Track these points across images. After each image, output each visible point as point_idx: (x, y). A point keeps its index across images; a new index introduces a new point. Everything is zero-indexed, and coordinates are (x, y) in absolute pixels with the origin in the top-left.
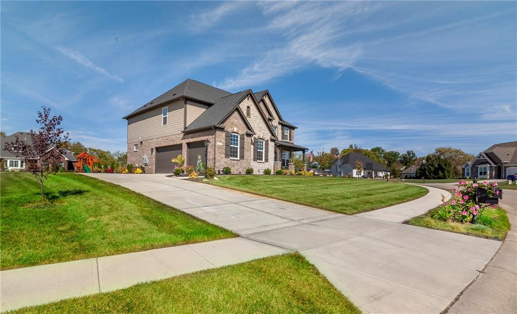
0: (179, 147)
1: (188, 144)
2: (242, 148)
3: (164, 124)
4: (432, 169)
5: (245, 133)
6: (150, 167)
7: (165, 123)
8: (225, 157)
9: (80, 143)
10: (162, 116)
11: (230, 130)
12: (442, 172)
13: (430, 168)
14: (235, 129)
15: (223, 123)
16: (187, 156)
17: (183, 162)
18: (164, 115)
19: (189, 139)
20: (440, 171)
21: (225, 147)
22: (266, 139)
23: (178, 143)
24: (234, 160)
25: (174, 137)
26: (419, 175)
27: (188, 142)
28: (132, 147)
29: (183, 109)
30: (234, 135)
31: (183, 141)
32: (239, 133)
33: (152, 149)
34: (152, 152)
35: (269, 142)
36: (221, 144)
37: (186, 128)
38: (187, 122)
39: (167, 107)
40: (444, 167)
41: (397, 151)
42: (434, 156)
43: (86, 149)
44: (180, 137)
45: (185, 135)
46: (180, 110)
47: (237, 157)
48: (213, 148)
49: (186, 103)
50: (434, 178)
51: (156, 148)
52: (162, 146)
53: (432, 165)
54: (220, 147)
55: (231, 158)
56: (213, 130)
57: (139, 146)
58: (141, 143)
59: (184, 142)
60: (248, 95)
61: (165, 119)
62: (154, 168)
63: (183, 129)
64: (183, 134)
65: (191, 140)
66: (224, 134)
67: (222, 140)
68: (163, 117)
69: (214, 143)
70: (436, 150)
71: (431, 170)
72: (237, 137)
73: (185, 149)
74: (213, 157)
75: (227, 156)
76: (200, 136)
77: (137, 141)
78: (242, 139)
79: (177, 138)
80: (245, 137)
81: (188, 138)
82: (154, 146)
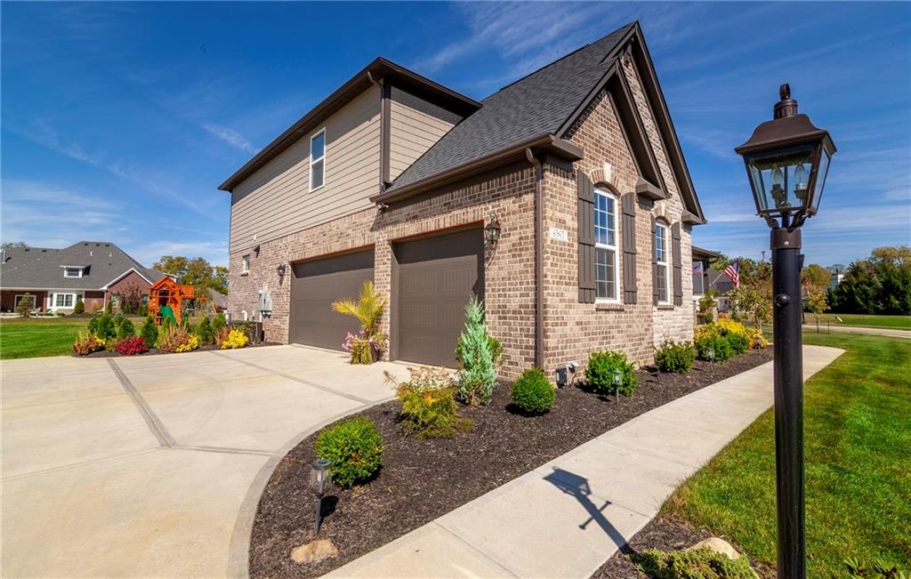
0: (362, 258)
1: (398, 246)
2: (628, 255)
3: (314, 186)
4: (870, 291)
5: (634, 191)
6: (277, 322)
7: (318, 181)
8: (580, 300)
9: (204, 258)
10: (310, 161)
11: (590, 172)
12: (897, 298)
13: (865, 292)
14: (607, 172)
15: (567, 135)
16: (392, 291)
17: (378, 317)
18: (314, 158)
19: (401, 226)
20: (892, 297)
21: (579, 252)
22: (673, 221)
23: (359, 243)
24: (605, 310)
25: (343, 225)
26: (837, 304)
27: (395, 236)
28: (238, 262)
29: (378, 117)
30: (602, 198)
31: (376, 234)
32: (619, 188)
33: (282, 268)
34: (282, 276)
36: (564, 236)
37: (388, 185)
38: (392, 163)
39: (324, 129)
40: (901, 287)
41: (749, 258)
42: (869, 265)
43: (211, 270)
44: (364, 220)
45: (383, 210)
46: (367, 123)
47: (611, 294)
48: (529, 255)
49: (387, 95)
50: (878, 312)
51: (294, 265)
52: (308, 256)
53: (870, 284)
54: (559, 251)
55: (599, 301)
56: (531, 165)
57: (252, 259)
58: (257, 250)
59: (382, 239)
60: (625, 48)
61: (318, 168)
62: (286, 326)
63: (376, 191)
64: (375, 211)
65: (411, 229)
66: (570, 189)
67: (568, 219)
68: (311, 164)
69: (530, 232)
70: (873, 253)
71: (867, 295)
72: (611, 205)
73: (384, 263)
74: (530, 300)
75: (585, 293)
76: (449, 207)
77: (247, 246)
78: (627, 215)
79: (356, 226)
80: (637, 206)
81: (395, 223)
82: (287, 257)
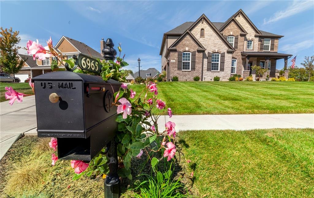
2: (194, 62)
5: (196, 51)
8: (178, 70)
11: (181, 50)
14: (187, 49)
21: (178, 63)
22: (222, 52)
24: (185, 71)
30: (186, 53)
32: (191, 51)
35: (226, 54)
36: (174, 61)
47: (189, 69)
54: (173, 63)
55: (183, 70)
66: (176, 54)
67: (175, 58)
72: (189, 54)
75: (179, 69)
78: (194, 55)
80: (197, 53)
